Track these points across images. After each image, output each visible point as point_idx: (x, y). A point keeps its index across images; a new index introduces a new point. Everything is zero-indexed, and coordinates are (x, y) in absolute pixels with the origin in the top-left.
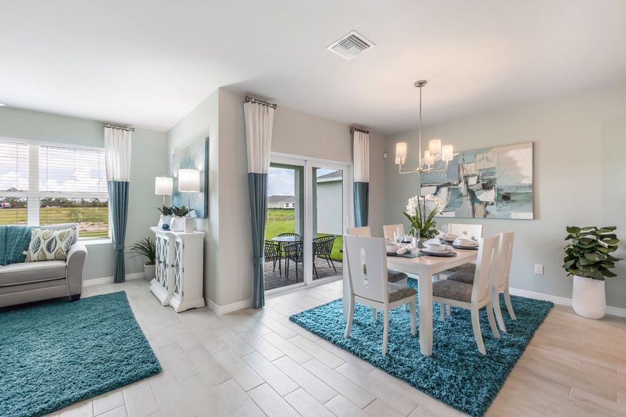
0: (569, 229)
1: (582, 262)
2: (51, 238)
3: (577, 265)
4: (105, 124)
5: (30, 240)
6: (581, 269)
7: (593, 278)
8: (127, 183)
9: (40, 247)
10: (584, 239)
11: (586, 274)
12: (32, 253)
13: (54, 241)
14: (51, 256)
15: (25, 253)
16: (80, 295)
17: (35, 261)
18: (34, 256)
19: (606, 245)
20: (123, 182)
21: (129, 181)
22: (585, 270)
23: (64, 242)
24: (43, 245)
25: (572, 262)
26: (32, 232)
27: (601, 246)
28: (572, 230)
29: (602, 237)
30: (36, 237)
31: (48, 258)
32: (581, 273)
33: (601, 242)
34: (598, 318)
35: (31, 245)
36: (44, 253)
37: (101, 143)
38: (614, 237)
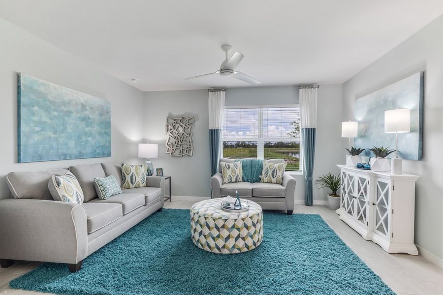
2: (273, 169)
4: (298, 87)
5: (262, 168)
8: (314, 129)
9: (269, 174)
12: (264, 177)
13: (275, 171)
14: (274, 180)
15: (260, 176)
16: (292, 211)
17: (266, 183)
18: (266, 180)
20: (312, 129)
21: (315, 127)
23: (281, 172)
24: (270, 173)
26: (263, 163)
30: (266, 167)
31: (273, 182)
35: (263, 172)
36: (270, 178)
37: (296, 101)
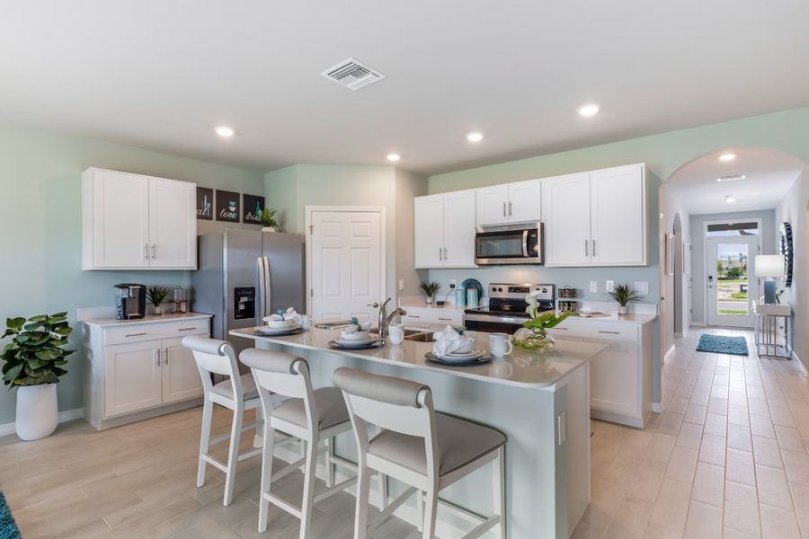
0: (10, 322)
1: (33, 365)
3: (27, 371)
6: (32, 375)
7: (49, 383)
10: (34, 334)
11: (39, 380)
19: (60, 336)
22: (37, 375)
25: (18, 369)
27: (53, 339)
28: (14, 323)
29: (53, 328)
32: (32, 380)
33: (53, 334)
34: (49, 434)
38: (65, 325)
